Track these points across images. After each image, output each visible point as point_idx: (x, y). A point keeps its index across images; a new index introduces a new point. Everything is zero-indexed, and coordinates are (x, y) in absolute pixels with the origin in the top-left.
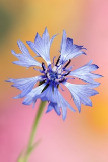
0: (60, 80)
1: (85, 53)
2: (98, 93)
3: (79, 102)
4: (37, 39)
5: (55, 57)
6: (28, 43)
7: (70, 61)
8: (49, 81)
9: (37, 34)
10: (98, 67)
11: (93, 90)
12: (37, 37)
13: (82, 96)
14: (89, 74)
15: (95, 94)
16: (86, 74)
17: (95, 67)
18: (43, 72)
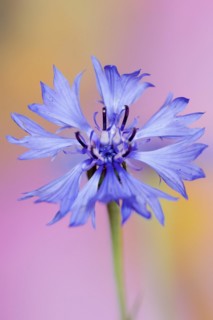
0: (124, 152)
1: (151, 85)
2: (206, 146)
3: (178, 180)
4: (47, 96)
5: (96, 113)
6: (33, 108)
7: (127, 108)
8: (105, 164)
9: (42, 83)
10: (187, 101)
11: (195, 145)
12: (44, 91)
13: (178, 167)
14: (175, 119)
15: (201, 151)
16: (168, 123)
17: (181, 102)
18: (84, 152)
